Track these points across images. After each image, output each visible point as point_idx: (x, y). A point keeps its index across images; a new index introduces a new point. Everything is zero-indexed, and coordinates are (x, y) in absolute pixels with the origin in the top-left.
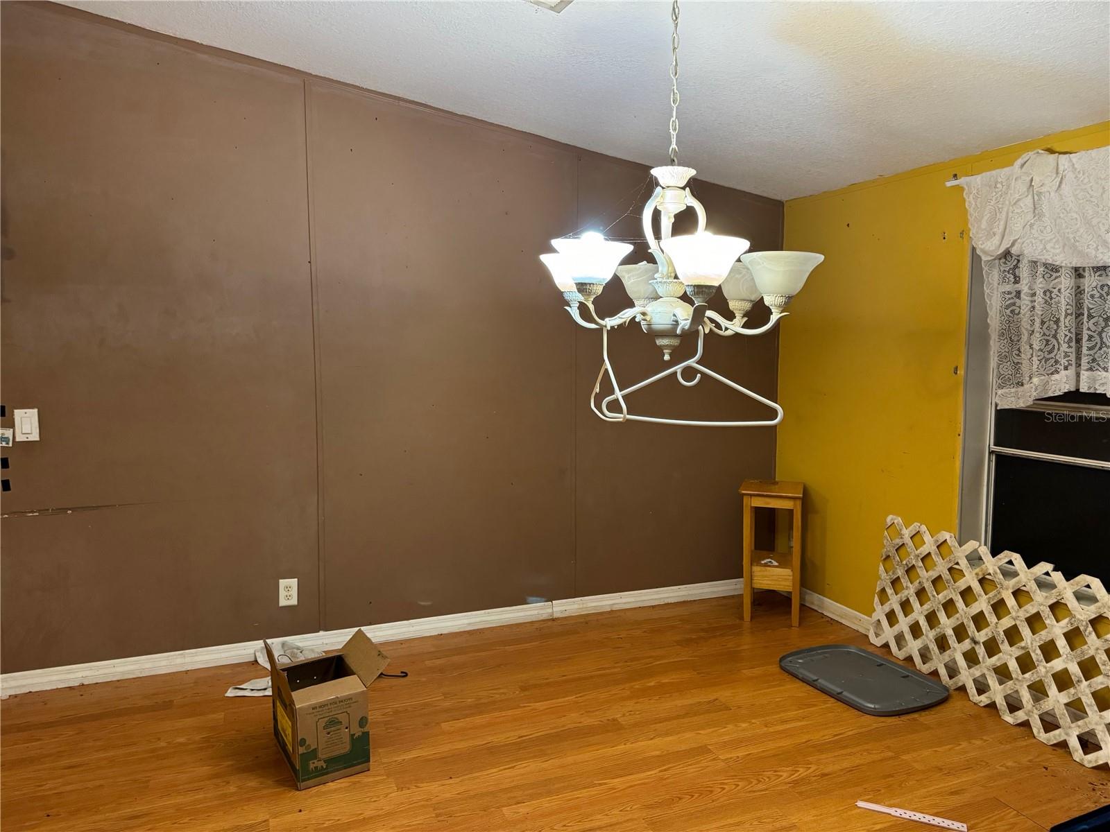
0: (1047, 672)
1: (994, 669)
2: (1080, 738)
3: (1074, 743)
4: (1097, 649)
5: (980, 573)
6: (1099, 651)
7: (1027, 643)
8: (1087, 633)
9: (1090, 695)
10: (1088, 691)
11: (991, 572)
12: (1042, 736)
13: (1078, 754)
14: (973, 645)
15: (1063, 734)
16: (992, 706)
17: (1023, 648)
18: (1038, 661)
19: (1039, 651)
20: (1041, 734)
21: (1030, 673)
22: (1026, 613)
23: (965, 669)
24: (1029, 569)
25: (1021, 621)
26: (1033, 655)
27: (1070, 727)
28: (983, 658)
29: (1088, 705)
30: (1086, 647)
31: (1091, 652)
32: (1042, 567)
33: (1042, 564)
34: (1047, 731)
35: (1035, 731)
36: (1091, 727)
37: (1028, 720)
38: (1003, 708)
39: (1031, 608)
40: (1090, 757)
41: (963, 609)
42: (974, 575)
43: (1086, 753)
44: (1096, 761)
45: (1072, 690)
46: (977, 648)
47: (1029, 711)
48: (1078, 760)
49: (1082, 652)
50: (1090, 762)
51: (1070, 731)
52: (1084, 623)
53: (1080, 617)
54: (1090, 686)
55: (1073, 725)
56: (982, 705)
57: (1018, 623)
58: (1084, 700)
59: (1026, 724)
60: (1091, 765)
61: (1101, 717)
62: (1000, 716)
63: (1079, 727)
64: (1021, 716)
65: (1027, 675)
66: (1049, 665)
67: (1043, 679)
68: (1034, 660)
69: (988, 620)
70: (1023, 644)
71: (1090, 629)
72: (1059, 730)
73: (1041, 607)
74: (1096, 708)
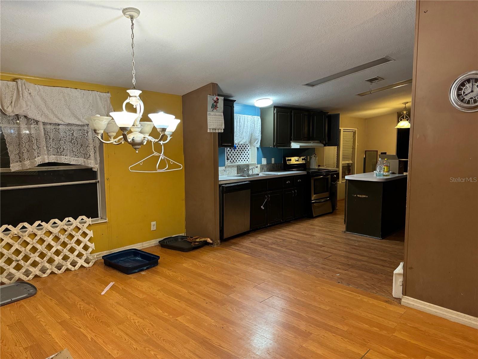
0: (51, 254)
1: (31, 265)
2: (71, 264)
3: (70, 267)
4: (64, 238)
5: (11, 236)
6: (65, 239)
7: (40, 249)
8: (59, 236)
9: (68, 252)
10: (67, 251)
11: (16, 233)
12: (60, 272)
13: (73, 269)
14: (17, 262)
15: (65, 267)
16: (36, 276)
17: (39, 252)
18: (46, 252)
19: (45, 249)
20: (59, 272)
21: (45, 257)
22: (36, 240)
23: (17, 273)
24: (32, 226)
25: (35, 244)
26: (44, 252)
27: (66, 264)
28: (24, 264)
29: (69, 255)
30: (60, 240)
31: (63, 240)
32: (37, 223)
33: (36, 222)
34: (60, 269)
35: (56, 272)
36: (72, 259)
37: (52, 271)
38: (41, 274)
39: (37, 238)
40: (76, 267)
41: (7, 253)
42: (8, 238)
43: (74, 267)
44: (78, 267)
45: (62, 254)
46: (19, 262)
47: (51, 268)
48: (73, 270)
49: (60, 242)
50: (77, 268)
51: (67, 265)
52: (57, 233)
53: (55, 232)
54: (67, 249)
55: (67, 262)
56: (31, 279)
57: (34, 245)
58: (67, 254)
59: (52, 273)
60: (78, 269)
61: (74, 255)
62: (41, 277)
63: (69, 262)
64: (49, 272)
65: (45, 259)
66: (51, 251)
67: (51, 256)
68: (45, 253)
69: (21, 250)
70: (39, 250)
71: (60, 234)
72: (64, 266)
73: (41, 236)
74: (71, 254)
